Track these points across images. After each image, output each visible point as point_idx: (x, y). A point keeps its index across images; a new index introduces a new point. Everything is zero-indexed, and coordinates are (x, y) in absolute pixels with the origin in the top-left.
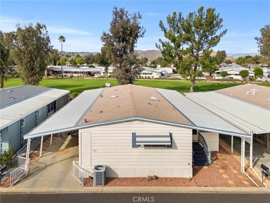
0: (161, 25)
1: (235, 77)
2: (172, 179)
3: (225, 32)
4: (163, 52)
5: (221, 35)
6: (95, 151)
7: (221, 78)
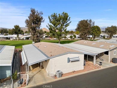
0: (49, 18)
1: (69, 38)
2: (79, 71)
3: (71, 22)
4: (49, 29)
5: (69, 23)
6: (56, 66)
7: (64, 39)
